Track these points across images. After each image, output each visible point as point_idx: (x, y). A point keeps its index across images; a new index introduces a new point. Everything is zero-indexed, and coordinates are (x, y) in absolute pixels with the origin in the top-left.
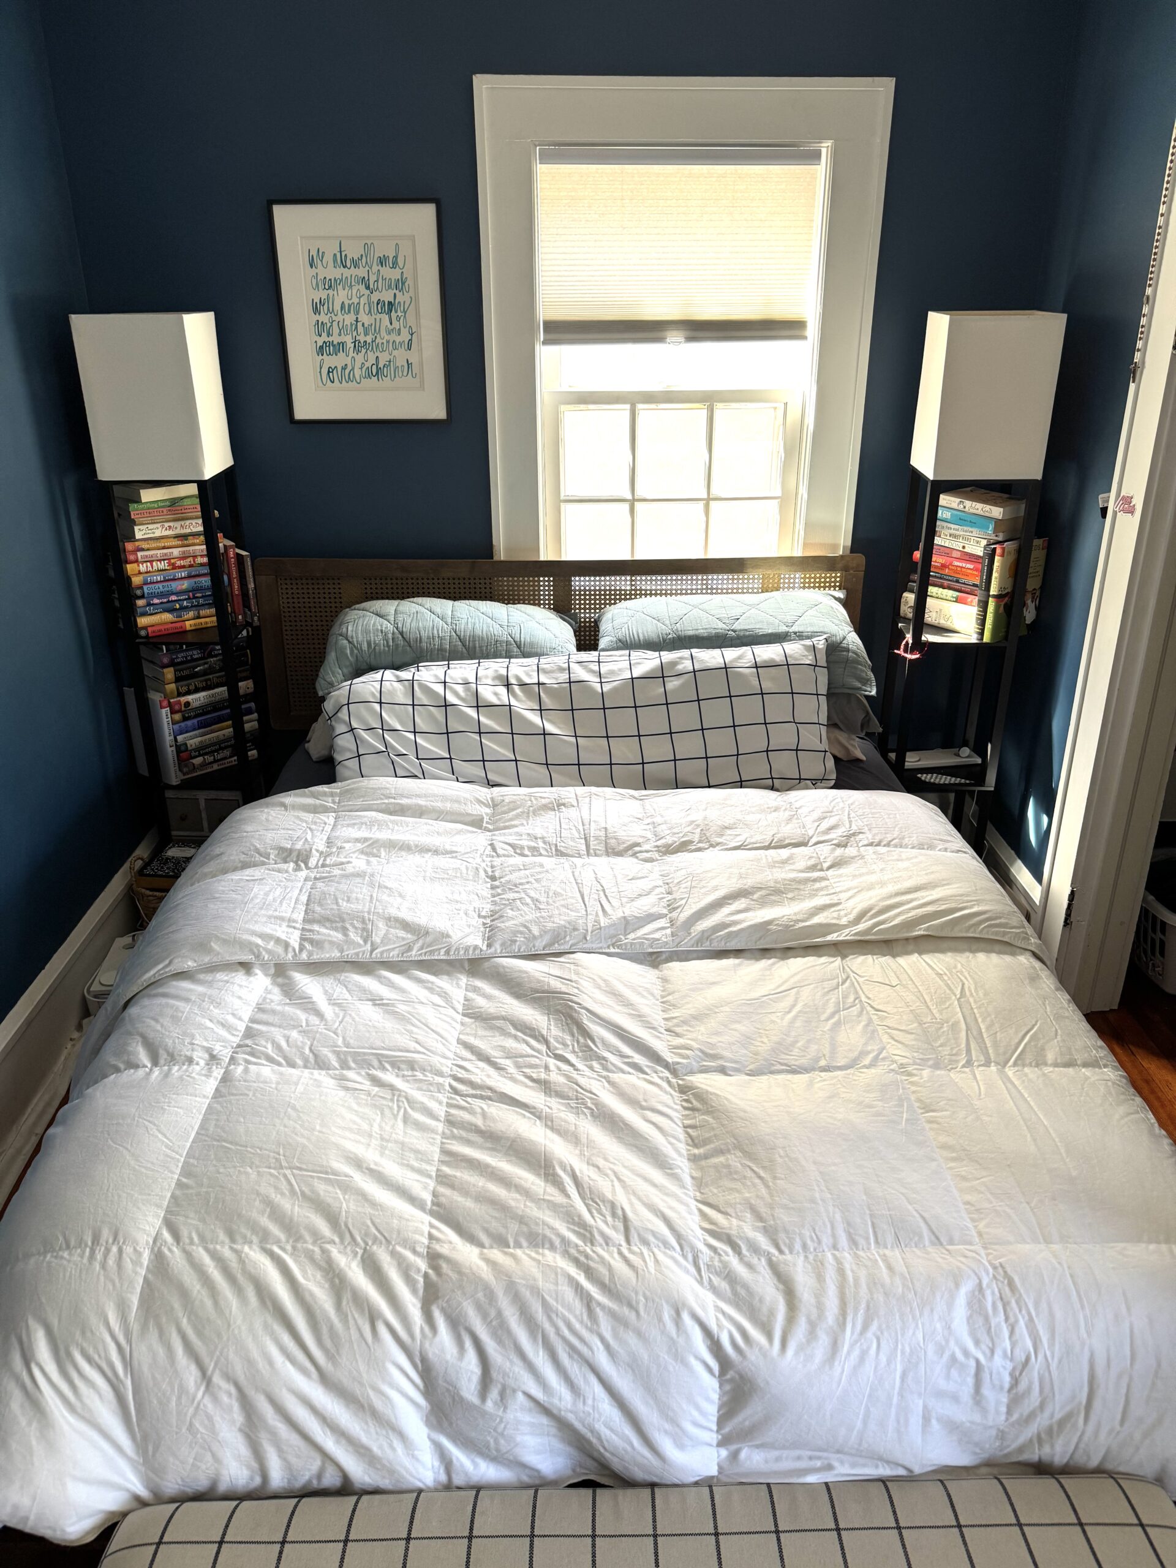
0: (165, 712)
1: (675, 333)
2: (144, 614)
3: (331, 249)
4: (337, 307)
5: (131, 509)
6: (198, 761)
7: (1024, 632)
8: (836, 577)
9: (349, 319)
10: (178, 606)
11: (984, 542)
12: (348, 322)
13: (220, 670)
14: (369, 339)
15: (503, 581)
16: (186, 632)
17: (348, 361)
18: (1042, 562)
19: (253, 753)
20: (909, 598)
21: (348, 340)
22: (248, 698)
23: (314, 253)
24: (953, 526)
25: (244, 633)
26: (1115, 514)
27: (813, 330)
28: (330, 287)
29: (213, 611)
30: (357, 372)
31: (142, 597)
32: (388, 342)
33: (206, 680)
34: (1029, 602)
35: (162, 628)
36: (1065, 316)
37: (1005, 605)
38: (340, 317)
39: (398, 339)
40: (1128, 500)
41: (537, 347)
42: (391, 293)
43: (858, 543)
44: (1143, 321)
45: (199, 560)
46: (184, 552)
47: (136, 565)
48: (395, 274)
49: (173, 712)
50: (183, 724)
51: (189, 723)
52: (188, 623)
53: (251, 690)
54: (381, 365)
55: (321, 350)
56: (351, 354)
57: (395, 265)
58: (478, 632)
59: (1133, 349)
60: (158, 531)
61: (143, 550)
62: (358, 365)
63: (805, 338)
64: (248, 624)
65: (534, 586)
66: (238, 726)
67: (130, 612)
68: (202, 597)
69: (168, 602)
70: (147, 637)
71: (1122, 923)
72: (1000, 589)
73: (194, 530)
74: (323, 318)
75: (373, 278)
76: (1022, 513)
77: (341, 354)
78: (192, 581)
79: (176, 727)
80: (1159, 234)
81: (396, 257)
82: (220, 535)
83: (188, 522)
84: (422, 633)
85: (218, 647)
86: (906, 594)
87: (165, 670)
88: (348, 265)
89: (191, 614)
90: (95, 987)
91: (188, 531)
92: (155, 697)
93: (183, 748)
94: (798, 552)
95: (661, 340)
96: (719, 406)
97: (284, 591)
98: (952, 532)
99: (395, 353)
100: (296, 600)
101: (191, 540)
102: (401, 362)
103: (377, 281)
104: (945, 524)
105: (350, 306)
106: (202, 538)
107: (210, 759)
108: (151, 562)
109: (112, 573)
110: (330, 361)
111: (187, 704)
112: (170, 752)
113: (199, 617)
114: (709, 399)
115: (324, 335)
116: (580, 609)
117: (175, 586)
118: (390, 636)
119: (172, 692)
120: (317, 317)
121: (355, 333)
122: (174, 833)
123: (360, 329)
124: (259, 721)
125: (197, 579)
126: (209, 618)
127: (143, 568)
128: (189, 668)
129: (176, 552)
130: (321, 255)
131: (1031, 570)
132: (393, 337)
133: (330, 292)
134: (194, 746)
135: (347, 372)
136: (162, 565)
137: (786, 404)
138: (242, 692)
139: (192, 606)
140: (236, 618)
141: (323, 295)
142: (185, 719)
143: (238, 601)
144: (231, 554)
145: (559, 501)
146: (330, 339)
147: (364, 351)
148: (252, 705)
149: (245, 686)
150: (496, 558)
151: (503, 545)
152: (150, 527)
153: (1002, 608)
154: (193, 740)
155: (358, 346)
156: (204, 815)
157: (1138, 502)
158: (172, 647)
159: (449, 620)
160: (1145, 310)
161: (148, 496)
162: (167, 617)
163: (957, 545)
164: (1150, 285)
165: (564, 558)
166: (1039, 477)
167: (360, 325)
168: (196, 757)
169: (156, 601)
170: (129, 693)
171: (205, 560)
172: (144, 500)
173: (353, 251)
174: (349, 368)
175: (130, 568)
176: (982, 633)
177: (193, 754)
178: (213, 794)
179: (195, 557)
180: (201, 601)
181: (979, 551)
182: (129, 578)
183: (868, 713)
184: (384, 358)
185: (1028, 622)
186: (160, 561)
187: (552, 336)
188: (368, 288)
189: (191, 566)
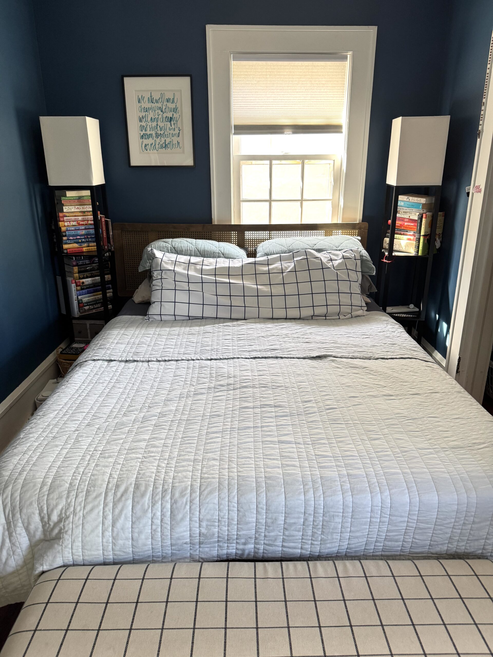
0: (73, 285)
1: (288, 130)
2: (66, 243)
3: (147, 95)
4: (149, 119)
5: (62, 199)
6: (87, 308)
7: (435, 252)
8: (356, 232)
9: (154, 124)
10: (80, 241)
11: (418, 214)
12: (153, 126)
13: (97, 270)
14: (162, 132)
15: (216, 233)
16: (83, 252)
17: (153, 141)
18: (442, 222)
19: (110, 307)
20: (387, 240)
21: (154, 133)
22: (109, 282)
23: (140, 97)
24: (405, 208)
25: (108, 254)
26: (473, 194)
27: (345, 129)
28: (146, 111)
29: (95, 244)
30: (157, 146)
31: (66, 236)
32: (170, 134)
33: (91, 273)
34: (437, 239)
35: (73, 250)
36: (449, 116)
37: (428, 239)
38: (150, 124)
39: (174, 133)
40: (478, 187)
41: (231, 136)
42: (171, 113)
43: (365, 218)
44: (482, 113)
45: (90, 222)
46: (83, 218)
47: (63, 223)
48: (173, 106)
49: (77, 286)
50: (81, 291)
51: (84, 291)
52: (84, 249)
53: (110, 279)
54: (167, 143)
55: (142, 137)
56: (155, 139)
57: (173, 102)
58: (206, 249)
59: (478, 125)
60: (73, 209)
61: (66, 216)
62: (157, 143)
63: (342, 132)
64: (109, 251)
65: (229, 235)
66: (104, 294)
67: (60, 242)
68: (91, 238)
69: (76, 239)
70: (67, 253)
71: (481, 372)
72: (425, 232)
73: (88, 210)
74: (143, 124)
75: (164, 107)
76: (433, 202)
77: (151, 139)
78: (87, 230)
79: (78, 292)
80: (487, 77)
81: (174, 99)
82: (99, 212)
83: (85, 206)
84: (183, 248)
85: (97, 259)
86: (385, 239)
87: (74, 268)
88: (154, 102)
89: (86, 245)
90: (40, 397)
91: (86, 210)
92: (69, 279)
93: (81, 302)
94: (340, 222)
95: (282, 133)
96: (306, 161)
97: (125, 237)
98: (404, 210)
99: (173, 138)
100: (129, 241)
101: (86, 214)
102: (175, 142)
103: (166, 109)
104: (401, 208)
105: (154, 119)
106: (91, 213)
107: (92, 307)
108: (70, 222)
109: (53, 227)
110: (146, 141)
111: (83, 283)
112: (75, 303)
113: (89, 246)
114: (303, 158)
115: (144, 131)
116: (248, 245)
117: (79, 232)
118: (169, 248)
119: (76, 277)
120: (141, 123)
121: (156, 130)
122: (76, 339)
123: (159, 128)
124: (113, 293)
125: (88, 230)
126: (93, 247)
127: (66, 224)
128: (84, 267)
129: (80, 218)
130: (143, 98)
131: (438, 225)
132: (172, 132)
133: (147, 113)
134: (85, 301)
135: (153, 146)
136: (74, 223)
137: (334, 161)
138: (106, 280)
139: (86, 242)
140: (105, 247)
141: (144, 114)
142: (82, 289)
143: (106, 240)
144: (103, 220)
145: (240, 201)
146: (146, 132)
147: (160, 137)
148: (110, 286)
149: (108, 277)
150: (213, 224)
151: (216, 218)
152: (70, 207)
153: (426, 241)
154: (85, 299)
155: (157, 135)
156: (89, 331)
157: (483, 187)
158: (77, 258)
159: (194, 244)
160: (483, 108)
161: (69, 194)
162: (76, 245)
163: (406, 216)
164: (484, 98)
165: (242, 224)
166: (440, 184)
167: (158, 126)
168: (86, 306)
169: (71, 238)
170: (59, 278)
171: (92, 222)
172: (67, 195)
173: (156, 96)
174: (154, 144)
175: (61, 224)
176: (418, 252)
177: (85, 304)
178: (93, 322)
179: (88, 221)
180: (90, 239)
181: (416, 218)
182: (60, 228)
183: (371, 283)
184: (168, 140)
185: (437, 248)
186: (73, 221)
187: (237, 131)
188: (162, 111)
189: (86, 224)
